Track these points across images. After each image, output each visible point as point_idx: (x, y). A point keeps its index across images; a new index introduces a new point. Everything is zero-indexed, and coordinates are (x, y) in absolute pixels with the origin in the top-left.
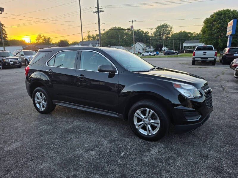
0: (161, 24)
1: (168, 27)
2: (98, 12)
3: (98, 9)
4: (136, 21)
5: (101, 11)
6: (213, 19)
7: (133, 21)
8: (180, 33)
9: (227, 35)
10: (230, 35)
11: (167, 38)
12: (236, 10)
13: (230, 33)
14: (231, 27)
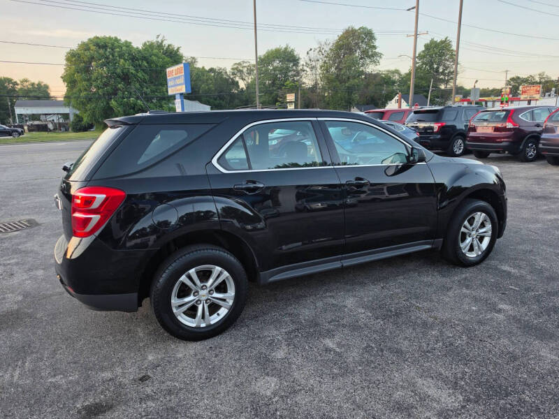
6: (87, 53)
9: (170, 93)
10: (182, 94)
12: (130, 43)
13: (181, 89)
14: (179, 77)
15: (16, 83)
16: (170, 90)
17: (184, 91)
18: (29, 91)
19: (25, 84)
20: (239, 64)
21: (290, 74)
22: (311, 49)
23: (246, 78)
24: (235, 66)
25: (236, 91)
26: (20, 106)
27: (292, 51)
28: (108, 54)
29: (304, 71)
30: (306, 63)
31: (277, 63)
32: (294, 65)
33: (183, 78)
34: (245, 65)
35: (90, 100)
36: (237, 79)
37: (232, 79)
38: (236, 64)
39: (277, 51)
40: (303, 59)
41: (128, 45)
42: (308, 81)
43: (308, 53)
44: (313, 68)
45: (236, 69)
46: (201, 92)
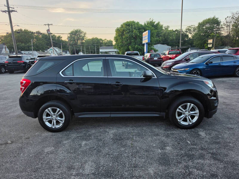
0: (74, 30)
1: (81, 33)
2: (9, 12)
3: (8, 8)
4: (52, 24)
5: (12, 11)
6: (122, 28)
7: (48, 24)
8: (93, 39)
9: (143, 43)
10: (147, 43)
11: (82, 43)
12: (139, 23)
13: (146, 41)
14: (146, 36)
15: (103, 41)
16: (143, 41)
17: (147, 42)
18: (106, 43)
19: (106, 41)
20: (190, 27)
21: (214, 30)
22: (228, 17)
23: (192, 33)
24: (188, 28)
25: (187, 39)
26: (101, 49)
27: (217, 19)
28: (130, 28)
29: (222, 28)
30: (224, 24)
31: (208, 25)
32: (217, 25)
33: (147, 36)
34: (192, 27)
35: (122, 46)
36: (188, 33)
37: (185, 34)
38: (188, 27)
39: (209, 19)
40: (223, 22)
41: (138, 23)
42: (224, 32)
43: (226, 19)
44: (228, 26)
45: (188, 29)
46: (169, 40)
